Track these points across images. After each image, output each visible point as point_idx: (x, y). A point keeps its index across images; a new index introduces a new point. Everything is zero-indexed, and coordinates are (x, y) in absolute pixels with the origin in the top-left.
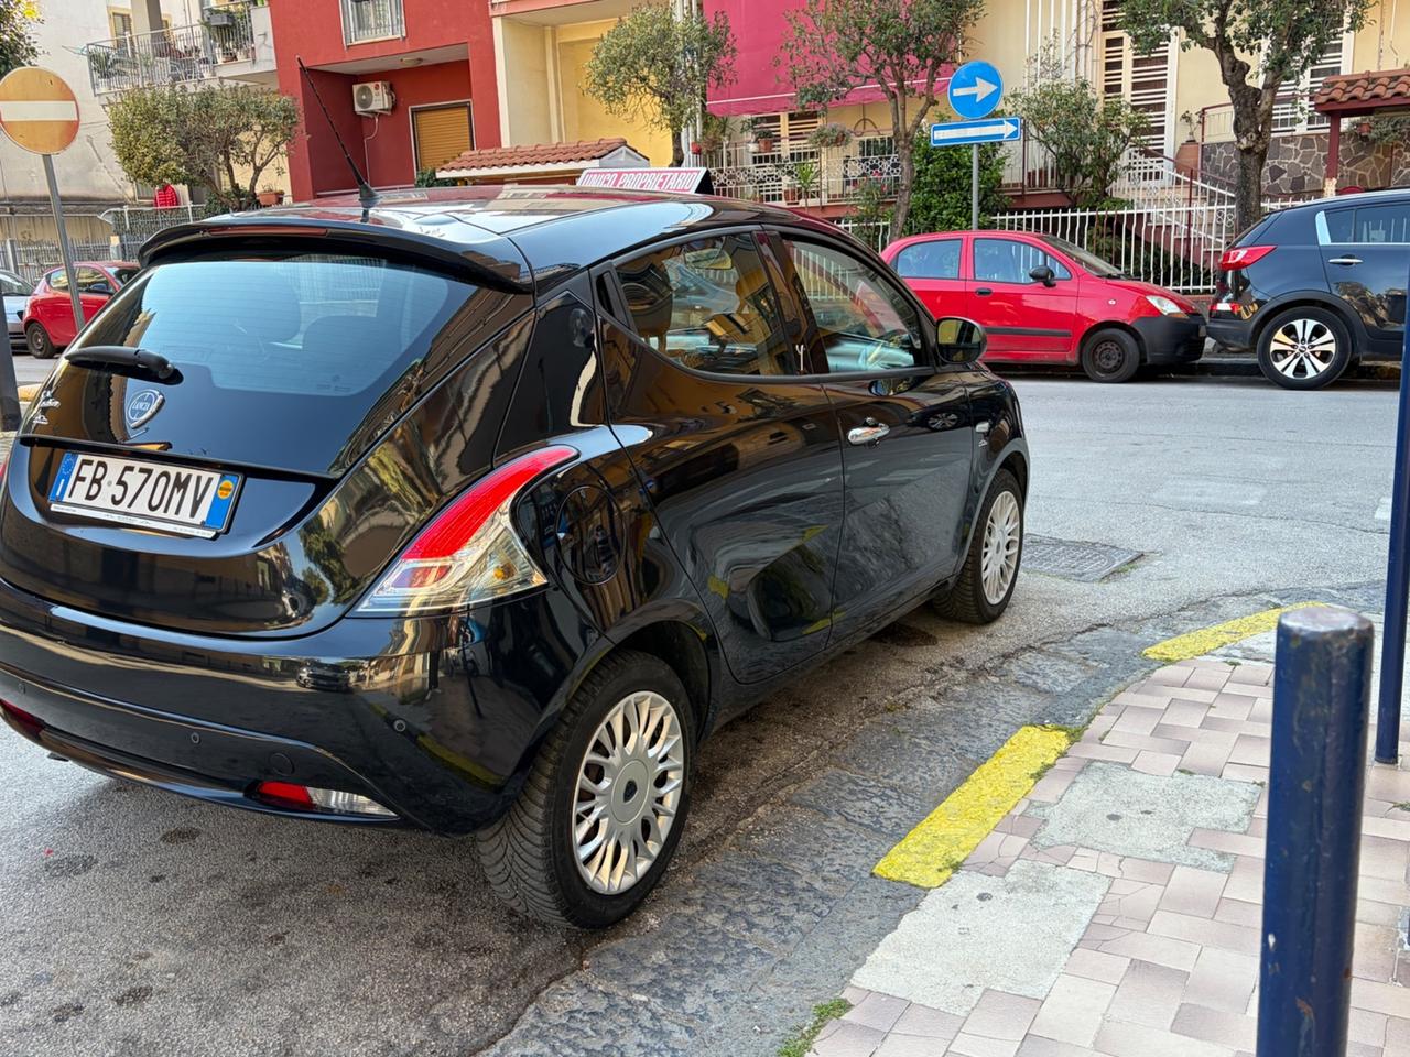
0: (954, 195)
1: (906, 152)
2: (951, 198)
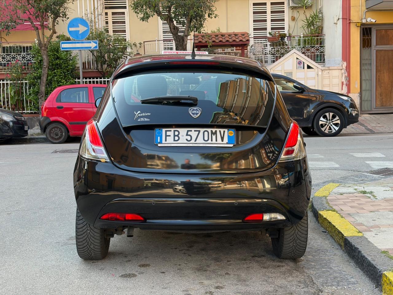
0: (58, 70)
1: (45, 52)
2: (58, 72)
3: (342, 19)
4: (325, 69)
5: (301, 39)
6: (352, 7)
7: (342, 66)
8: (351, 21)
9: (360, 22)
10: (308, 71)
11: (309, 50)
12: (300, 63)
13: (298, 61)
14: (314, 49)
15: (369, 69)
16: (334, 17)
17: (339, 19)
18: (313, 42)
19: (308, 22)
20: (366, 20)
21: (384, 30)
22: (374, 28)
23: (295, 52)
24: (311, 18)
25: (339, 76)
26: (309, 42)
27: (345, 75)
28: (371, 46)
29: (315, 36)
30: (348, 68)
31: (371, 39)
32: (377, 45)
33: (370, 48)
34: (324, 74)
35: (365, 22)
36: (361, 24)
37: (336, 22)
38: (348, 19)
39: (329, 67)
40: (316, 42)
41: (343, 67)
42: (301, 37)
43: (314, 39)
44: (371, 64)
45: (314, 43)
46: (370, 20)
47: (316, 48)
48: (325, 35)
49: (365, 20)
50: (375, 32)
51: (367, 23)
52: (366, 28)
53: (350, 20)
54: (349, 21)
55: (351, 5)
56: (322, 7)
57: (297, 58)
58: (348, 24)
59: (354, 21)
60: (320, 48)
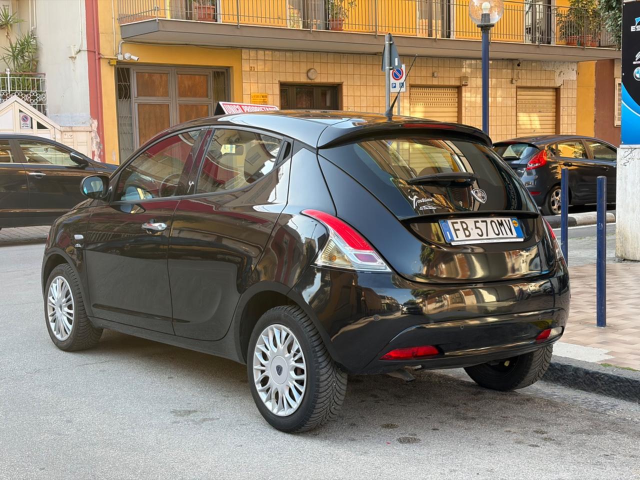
3: (87, 52)
4: (65, 130)
5: (7, 79)
6: (101, 33)
7: (91, 126)
8: (102, 56)
9: (115, 59)
10: (39, 132)
11: (35, 98)
12: (25, 118)
13: (22, 115)
14: (29, 96)
15: (129, 133)
16: (70, 47)
17: (80, 51)
18: (26, 85)
19: (13, 52)
20: (124, 57)
21: (147, 74)
22: (133, 69)
23: (16, 101)
24: (18, 46)
25: (87, 142)
26: (20, 85)
27: (97, 140)
28: (130, 97)
29: (29, 76)
30: (100, 130)
31: (129, 86)
32: (138, 95)
33: (129, 100)
34: (64, 138)
35: (122, 59)
36: (117, 62)
37: (74, 55)
38: (97, 53)
39: (72, 127)
40: (31, 86)
41: (93, 128)
42: (7, 76)
43: (28, 79)
44: (131, 124)
45: (28, 87)
46: (130, 57)
47: (32, 94)
48: (45, 75)
49: (122, 56)
50: (135, 75)
51: (125, 61)
52: (122, 69)
53: (99, 54)
54: (99, 56)
55: (100, 30)
56: (36, 28)
57: (20, 111)
58: (97, 61)
59: (105, 57)
60: (38, 96)
